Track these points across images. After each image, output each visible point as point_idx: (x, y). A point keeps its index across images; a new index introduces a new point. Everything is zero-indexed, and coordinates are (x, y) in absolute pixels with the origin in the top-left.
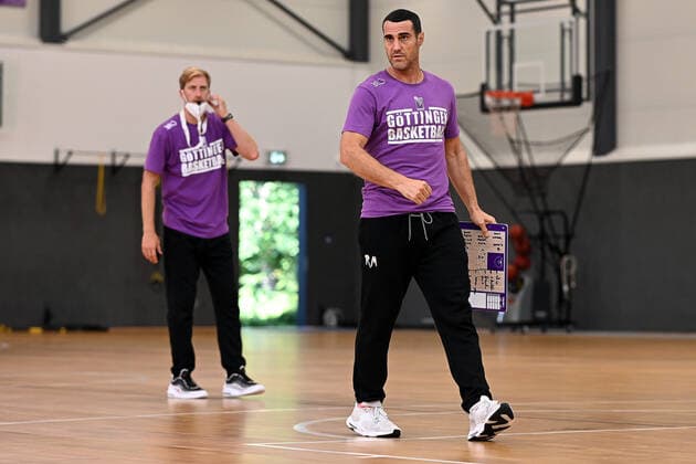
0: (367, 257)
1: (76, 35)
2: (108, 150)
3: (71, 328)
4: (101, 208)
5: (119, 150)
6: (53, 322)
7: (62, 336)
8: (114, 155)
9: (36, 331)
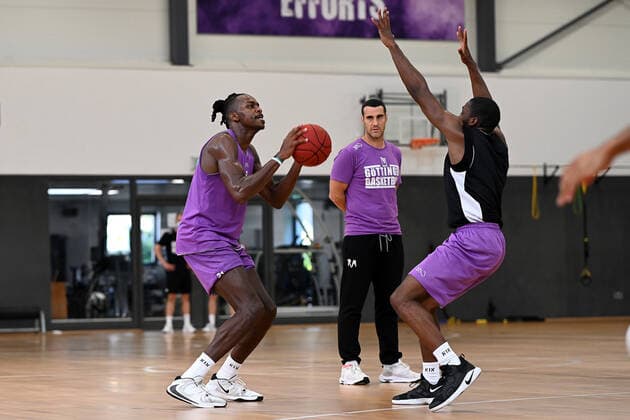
0: (349, 261)
1: (509, 64)
2: (541, 164)
3: (512, 319)
4: (535, 214)
5: (549, 164)
6: (496, 314)
7: (505, 326)
8: (545, 167)
9: (482, 322)
